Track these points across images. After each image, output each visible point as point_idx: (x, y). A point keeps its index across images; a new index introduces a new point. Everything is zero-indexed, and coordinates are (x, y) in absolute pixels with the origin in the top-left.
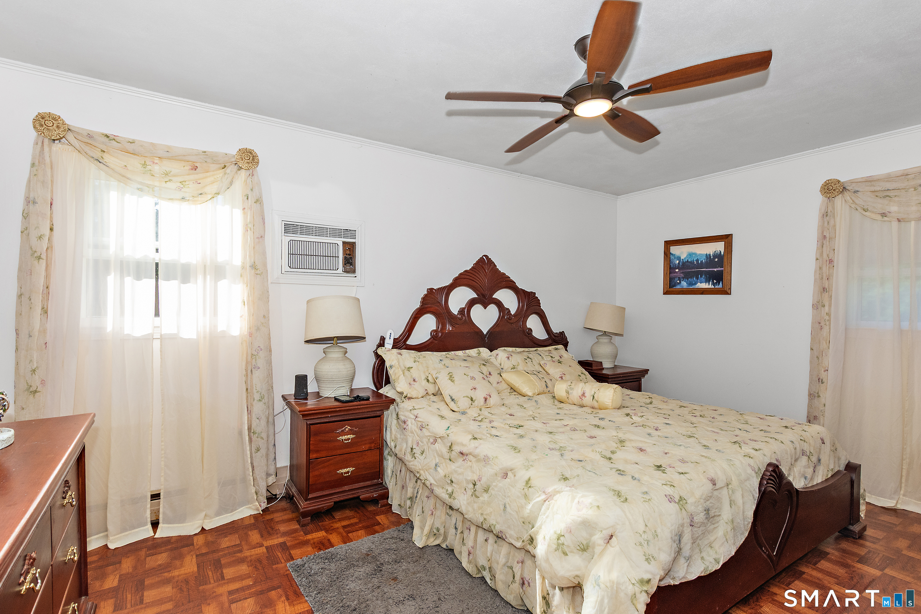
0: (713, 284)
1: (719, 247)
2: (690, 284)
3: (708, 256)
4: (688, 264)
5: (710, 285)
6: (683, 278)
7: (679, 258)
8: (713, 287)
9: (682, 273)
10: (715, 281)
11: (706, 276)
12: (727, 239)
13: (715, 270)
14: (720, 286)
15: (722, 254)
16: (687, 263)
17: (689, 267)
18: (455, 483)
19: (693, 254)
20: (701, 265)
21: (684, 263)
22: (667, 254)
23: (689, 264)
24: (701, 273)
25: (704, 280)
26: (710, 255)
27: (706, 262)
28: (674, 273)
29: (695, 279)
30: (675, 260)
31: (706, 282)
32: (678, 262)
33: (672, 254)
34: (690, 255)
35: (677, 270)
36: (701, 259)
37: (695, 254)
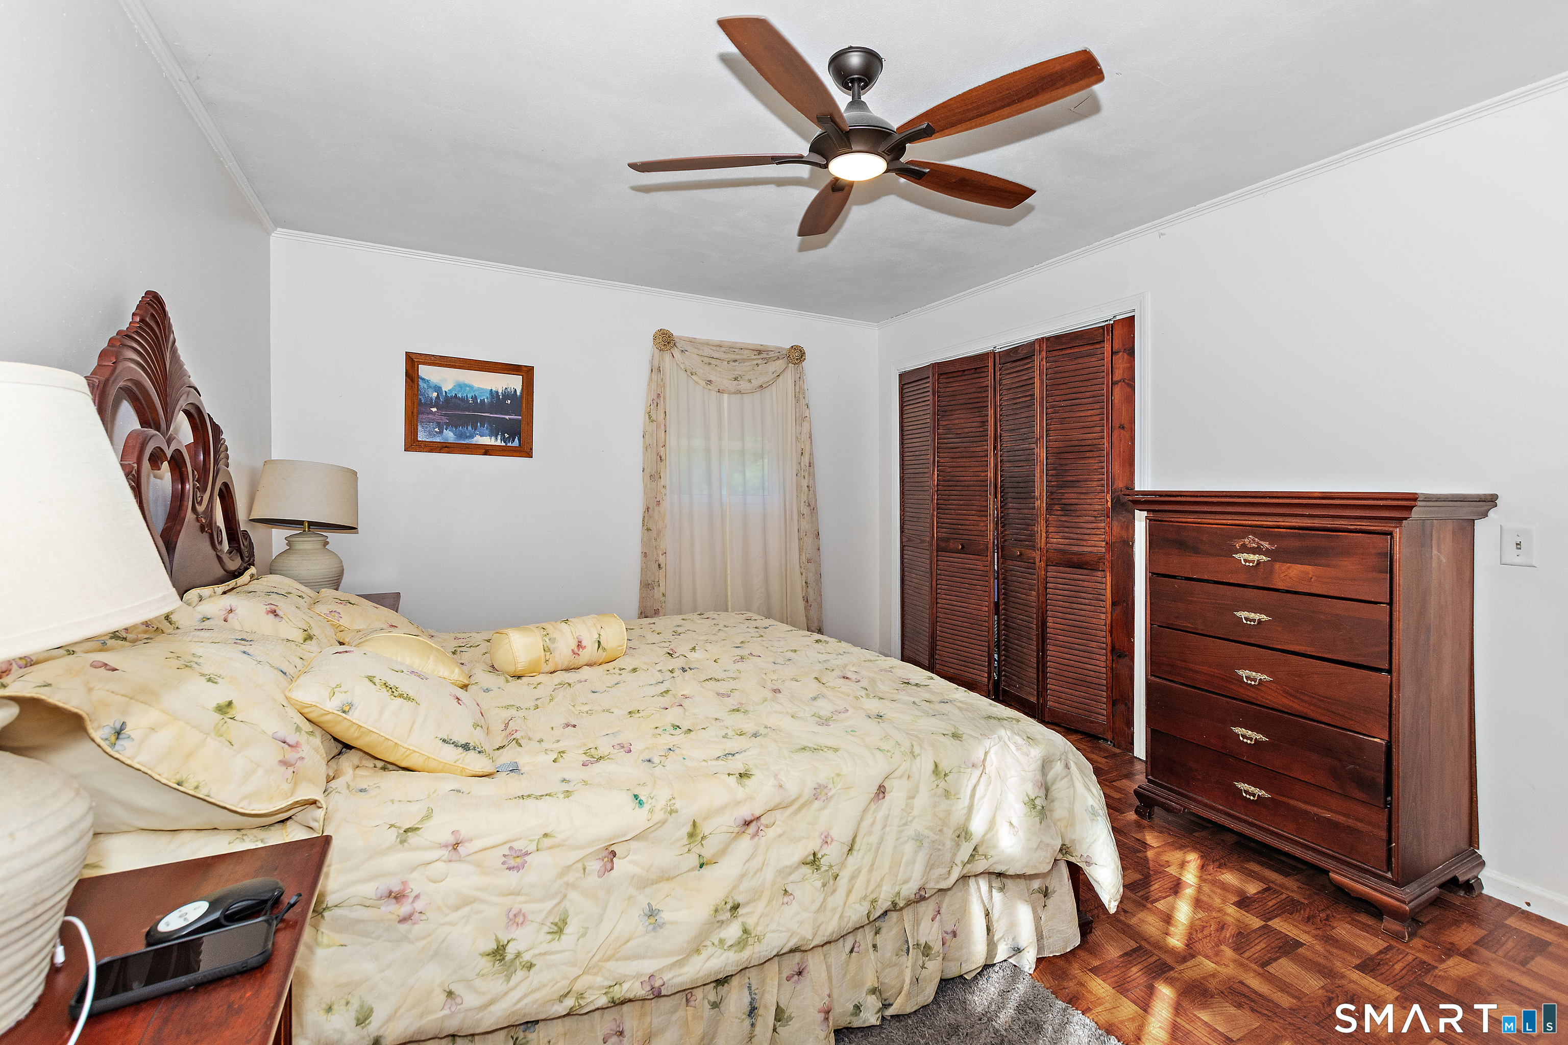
0: (504, 439)
1: (515, 383)
2: (461, 436)
3: (494, 394)
4: (457, 401)
5: (499, 440)
6: (448, 425)
7: (438, 389)
8: (503, 444)
9: (445, 415)
10: (507, 436)
11: (491, 426)
12: (526, 373)
13: (507, 417)
14: (516, 443)
15: (518, 394)
16: (454, 400)
17: (457, 407)
18: (747, 903)
19: (466, 385)
20: (482, 407)
21: (448, 399)
22: (412, 377)
23: (459, 402)
24: (483, 420)
25: (487, 432)
26: (497, 392)
27: (491, 403)
28: (428, 414)
29: (470, 428)
30: (430, 390)
31: (491, 436)
32: (435, 394)
33: (423, 379)
34: (461, 386)
35: (434, 410)
36: (480, 396)
37: (471, 387)
